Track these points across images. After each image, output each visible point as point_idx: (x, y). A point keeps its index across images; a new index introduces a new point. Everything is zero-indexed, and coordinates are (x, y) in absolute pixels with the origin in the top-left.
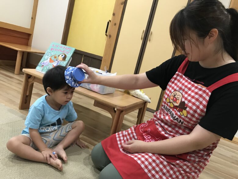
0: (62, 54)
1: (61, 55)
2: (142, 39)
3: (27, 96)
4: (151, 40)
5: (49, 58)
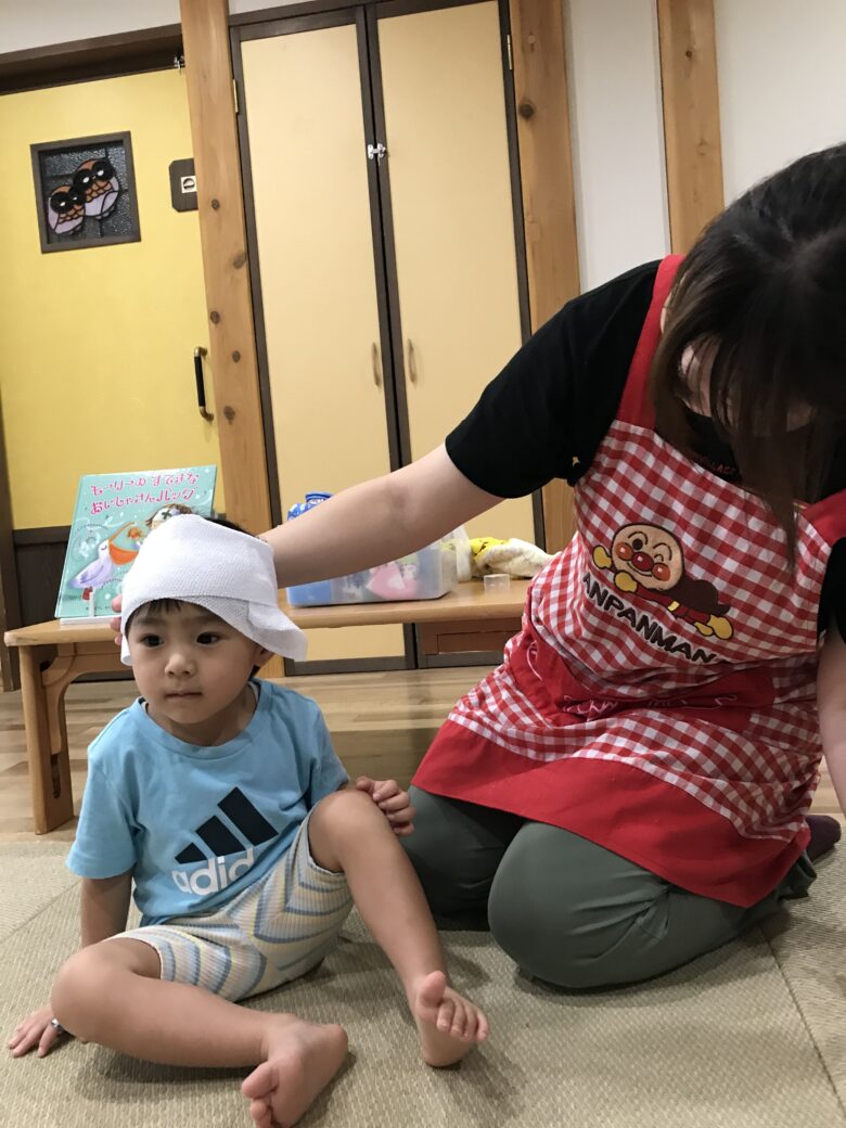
0: (165, 510)
1: (159, 517)
2: (378, 383)
3: (54, 759)
4: (419, 373)
5: (103, 546)
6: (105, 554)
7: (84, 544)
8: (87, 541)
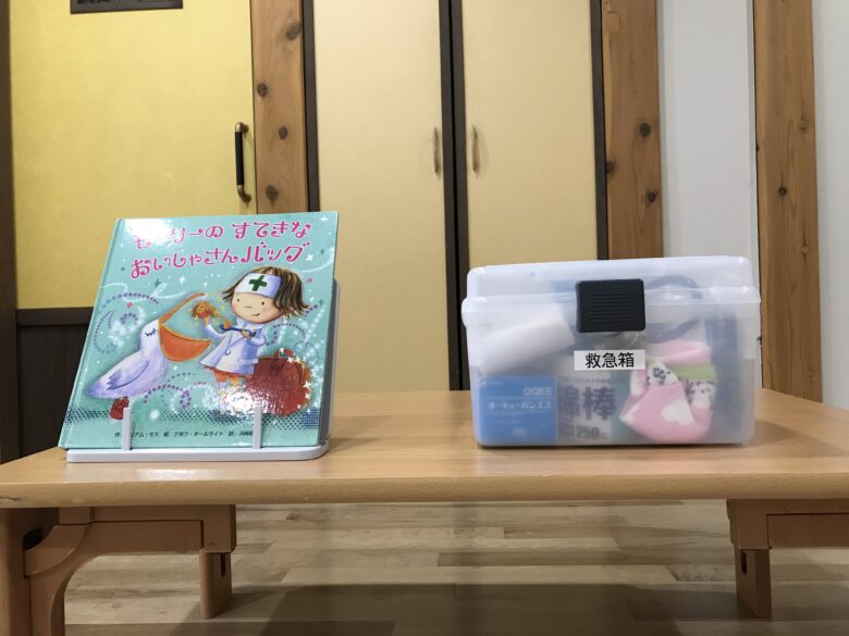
5: (148, 328)
6: (151, 343)
7: (117, 325)
8: (123, 320)
